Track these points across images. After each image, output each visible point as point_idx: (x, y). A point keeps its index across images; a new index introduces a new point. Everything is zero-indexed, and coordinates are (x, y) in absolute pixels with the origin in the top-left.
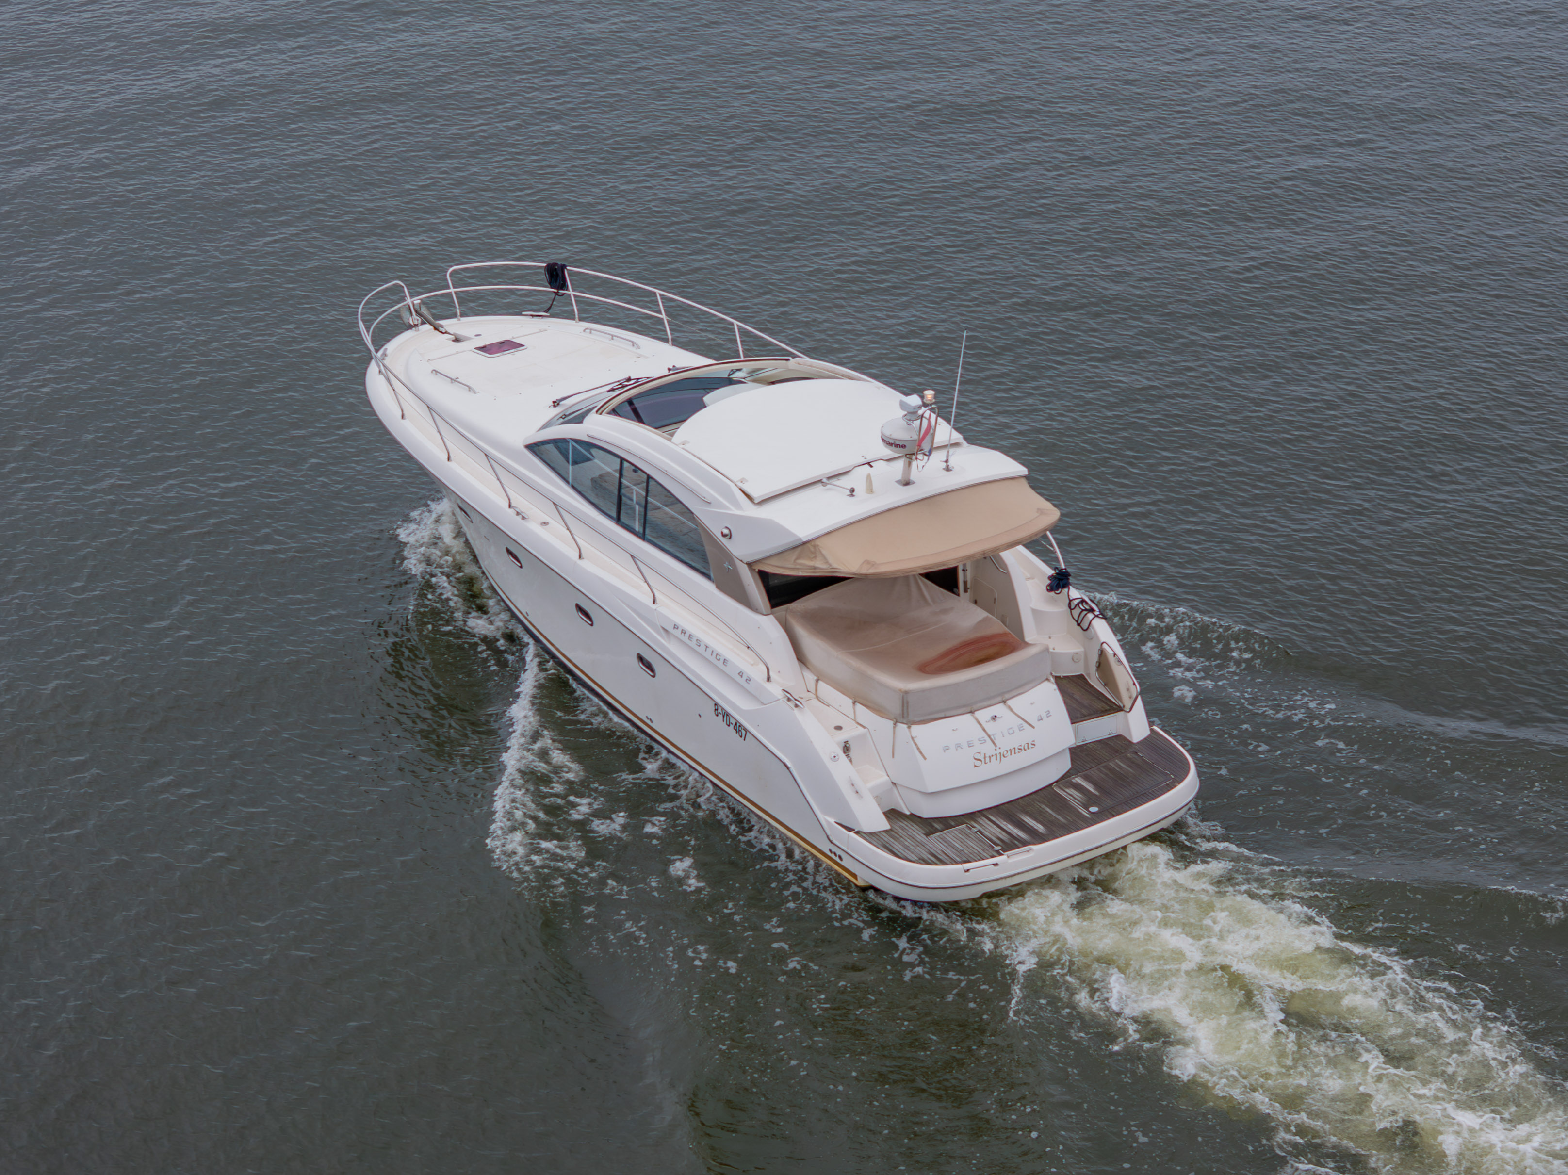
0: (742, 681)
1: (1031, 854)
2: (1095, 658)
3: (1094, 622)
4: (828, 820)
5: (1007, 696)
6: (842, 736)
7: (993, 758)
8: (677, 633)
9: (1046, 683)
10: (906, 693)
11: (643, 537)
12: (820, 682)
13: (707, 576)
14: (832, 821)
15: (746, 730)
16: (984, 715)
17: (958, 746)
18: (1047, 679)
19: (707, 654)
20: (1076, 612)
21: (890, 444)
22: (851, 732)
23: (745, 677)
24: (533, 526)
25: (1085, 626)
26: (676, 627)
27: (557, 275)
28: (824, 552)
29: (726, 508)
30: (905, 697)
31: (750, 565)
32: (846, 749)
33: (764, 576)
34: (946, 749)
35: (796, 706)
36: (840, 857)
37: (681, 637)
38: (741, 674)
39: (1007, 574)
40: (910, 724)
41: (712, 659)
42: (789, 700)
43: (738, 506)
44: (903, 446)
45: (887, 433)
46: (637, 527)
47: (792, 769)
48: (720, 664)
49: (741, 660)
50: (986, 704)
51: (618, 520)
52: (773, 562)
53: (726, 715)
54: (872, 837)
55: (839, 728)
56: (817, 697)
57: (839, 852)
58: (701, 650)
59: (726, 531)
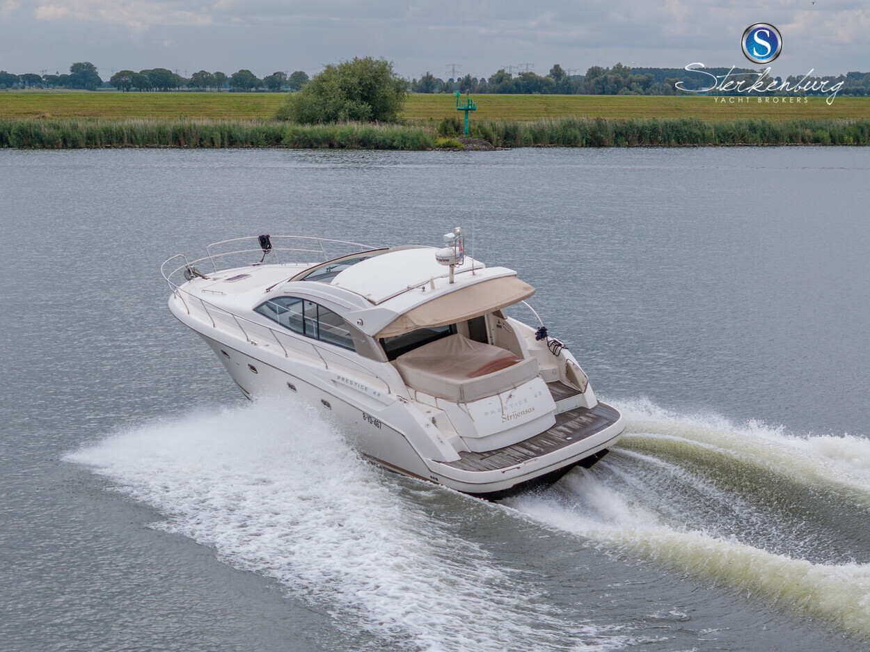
0: (376, 397)
1: (537, 462)
2: (564, 369)
3: (562, 351)
4: (428, 460)
5: (517, 385)
6: (431, 415)
7: (512, 417)
8: (340, 381)
9: (537, 378)
10: (462, 385)
11: (318, 339)
12: (417, 392)
13: (354, 351)
14: (430, 460)
15: (380, 422)
16: (504, 396)
17: (493, 412)
18: (538, 376)
19: (356, 388)
20: (552, 348)
21: (441, 260)
22: (435, 413)
23: (377, 394)
24: (261, 347)
25: (557, 354)
26: (339, 378)
27: (265, 241)
28: (411, 318)
29: (358, 309)
30: (461, 389)
31: (373, 337)
32: (434, 421)
33: (382, 341)
34: (486, 414)
35: (405, 402)
36: (437, 479)
37: (342, 382)
38: (375, 393)
39: (513, 333)
40: (465, 403)
41: (360, 389)
42: (401, 400)
43: (364, 306)
44: (448, 260)
45: (439, 255)
46: (315, 335)
47: (407, 437)
48: (363, 391)
49: (373, 386)
50: (505, 390)
51: (304, 334)
52: (387, 331)
53: (370, 417)
54: (452, 464)
55: (429, 412)
56: (417, 401)
57: (435, 476)
58: (353, 386)
59: (359, 321)
